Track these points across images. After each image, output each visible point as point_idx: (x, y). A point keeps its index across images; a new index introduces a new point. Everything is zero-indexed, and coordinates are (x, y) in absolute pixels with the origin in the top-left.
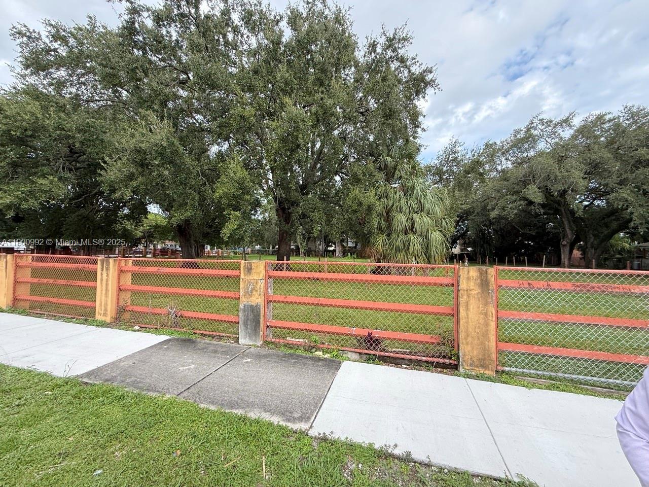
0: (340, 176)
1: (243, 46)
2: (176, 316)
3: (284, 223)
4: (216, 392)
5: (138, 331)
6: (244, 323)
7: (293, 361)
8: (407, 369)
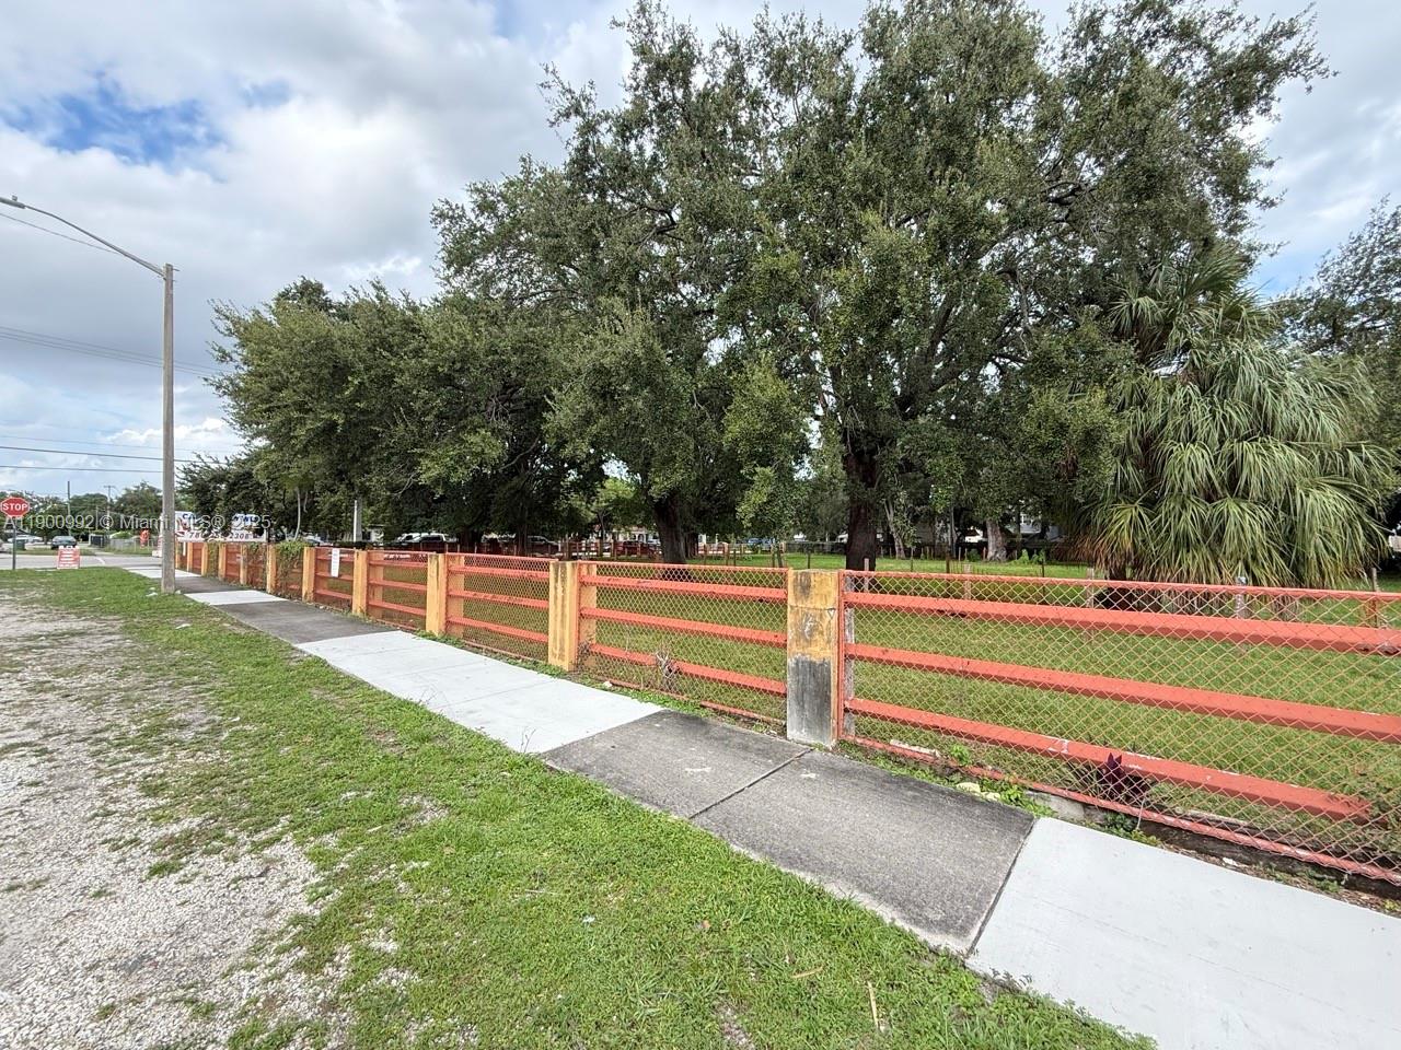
0: (997, 364)
1: (767, 128)
2: (670, 671)
3: (863, 485)
4: (758, 827)
5: (610, 690)
6: (797, 697)
7: (910, 793)
8: (1243, 871)
